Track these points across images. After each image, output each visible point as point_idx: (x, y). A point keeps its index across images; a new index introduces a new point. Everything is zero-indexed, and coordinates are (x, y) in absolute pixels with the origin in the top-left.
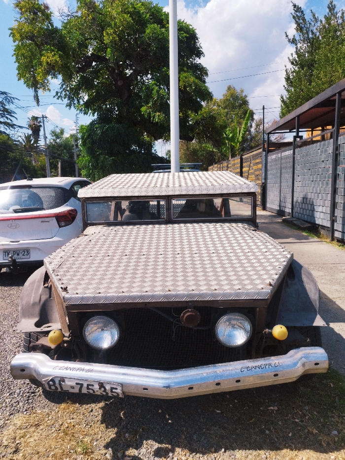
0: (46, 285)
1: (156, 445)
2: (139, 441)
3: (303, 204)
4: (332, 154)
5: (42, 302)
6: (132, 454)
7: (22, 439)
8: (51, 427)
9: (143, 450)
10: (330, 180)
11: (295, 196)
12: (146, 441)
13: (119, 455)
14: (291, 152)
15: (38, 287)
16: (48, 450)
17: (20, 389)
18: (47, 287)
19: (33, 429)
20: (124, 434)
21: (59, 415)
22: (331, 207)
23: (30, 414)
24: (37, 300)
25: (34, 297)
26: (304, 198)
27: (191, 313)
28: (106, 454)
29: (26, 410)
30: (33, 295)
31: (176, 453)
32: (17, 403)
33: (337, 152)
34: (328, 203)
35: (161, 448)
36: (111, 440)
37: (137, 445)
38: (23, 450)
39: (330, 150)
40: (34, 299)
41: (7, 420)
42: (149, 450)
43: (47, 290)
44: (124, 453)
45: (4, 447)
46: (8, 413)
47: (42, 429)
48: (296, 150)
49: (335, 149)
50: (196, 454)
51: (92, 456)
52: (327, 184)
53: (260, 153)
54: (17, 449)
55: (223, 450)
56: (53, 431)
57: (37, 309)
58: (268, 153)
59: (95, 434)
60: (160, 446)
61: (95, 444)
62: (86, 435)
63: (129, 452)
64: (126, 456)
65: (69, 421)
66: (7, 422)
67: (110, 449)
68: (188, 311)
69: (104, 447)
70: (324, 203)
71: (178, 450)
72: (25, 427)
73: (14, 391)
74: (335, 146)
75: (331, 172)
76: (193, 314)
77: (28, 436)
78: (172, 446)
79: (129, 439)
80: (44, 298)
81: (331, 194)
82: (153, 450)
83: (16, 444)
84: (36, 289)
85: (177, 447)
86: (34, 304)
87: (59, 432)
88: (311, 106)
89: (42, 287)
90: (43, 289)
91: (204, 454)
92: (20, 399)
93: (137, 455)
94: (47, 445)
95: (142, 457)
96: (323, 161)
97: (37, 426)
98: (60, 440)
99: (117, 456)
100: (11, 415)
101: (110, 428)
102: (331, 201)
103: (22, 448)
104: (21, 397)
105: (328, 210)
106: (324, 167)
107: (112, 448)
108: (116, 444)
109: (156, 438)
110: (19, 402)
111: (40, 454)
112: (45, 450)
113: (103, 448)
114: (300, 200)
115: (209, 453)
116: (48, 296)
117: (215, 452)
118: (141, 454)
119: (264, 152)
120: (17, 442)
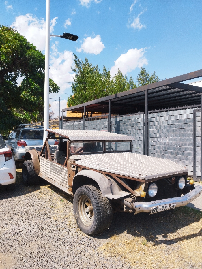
4: (108, 125)
13: (155, 241)
14: (82, 122)
15: (105, 180)
24: (108, 186)
25: (106, 184)
28: (151, 243)
33: (111, 125)
39: (107, 123)
41: (96, 251)
43: (110, 181)
46: (92, 249)
48: (85, 122)
49: (109, 123)
58: (63, 122)
62: (136, 242)
64: (158, 241)
74: (109, 122)
77: (117, 250)
87: (125, 245)
88: (94, 103)
90: (108, 180)
96: (103, 128)
119: (61, 121)
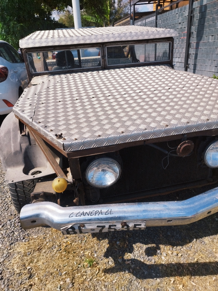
0: (23, 134)
1: (145, 247)
2: (129, 245)
3: (164, 58)
4: (187, 17)
5: (23, 151)
6: (129, 258)
7: (31, 264)
8: (52, 249)
9: (136, 252)
10: (186, 37)
11: (157, 52)
12: (135, 244)
13: (120, 261)
14: (154, 17)
15: (15, 136)
16: (59, 269)
17: (10, 220)
18: (25, 135)
19: (36, 254)
20: (116, 242)
21: (54, 237)
22: (185, 58)
23: (29, 241)
24: (18, 148)
25: (14, 146)
26: (164, 53)
27: (188, 144)
28: (108, 262)
29: (24, 238)
30: (12, 145)
31: (162, 250)
32: (13, 233)
33: (192, 15)
34: (183, 55)
35: (149, 248)
36: (107, 249)
37: (130, 249)
38: (36, 274)
39: (186, 14)
40: (14, 149)
41: (10, 250)
42: (141, 251)
43: (26, 138)
44: (123, 258)
45: (18, 275)
46: (8, 243)
47: (45, 252)
48: (158, 16)
49: (190, 12)
50: (176, 247)
51: (98, 267)
52: (183, 40)
53: (129, 21)
54: (31, 274)
55: (195, 240)
56: (55, 252)
57: (21, 157)
58: (134, 21)
59: (92, 247)
60: (147, 246)
61: (95, 255)
62: (84, 249)
63: (126, 257)
64: (125, 260)
65: (65, 240)
66: (10, 251)
67: (110, 257)
68: (185, 143)
69: (104, 256)
70: (180, 55)
71: (161, 246)
72: (29, 253)
73: (5, 223)
75: (186, 31)
76: (189, 144)
77: (35, 260)
78: (156, 244)
79: (121, 246)
80: (24, 146)
81: (186, 48)
82: (144, 250)
83: (27, 270)
84: (13, 138)
85: (160, 244)
86: (16, 153)
87: (61, 251)
89: (19, 135)
90: (21, 137)
91: (182, 245)
92: (14, 230)
93: (134, 258)
94: (56, 265)
95: (138, 259)
96: (180, 23)
97: (39, 250)
98: (65, 258)
99: (119, 262)
100: (11, 245)
101: (102, 240)
102: (186, 53)
103: (34, 272)
104: (14, 227)
105: (183, 60)
106: (181, 28)
107: (111, 256)
108: (113, 252)
109: (141, 240)
110: (14, 232)
111: (53, 274)
112: (56, 270)
113: (104, 258)
114: (161, 55)
115: (186, 244)
116: (28, 144)
117: (190, 243)
118: (136, 256)
119: (132, 20)
120: (28, 268)
